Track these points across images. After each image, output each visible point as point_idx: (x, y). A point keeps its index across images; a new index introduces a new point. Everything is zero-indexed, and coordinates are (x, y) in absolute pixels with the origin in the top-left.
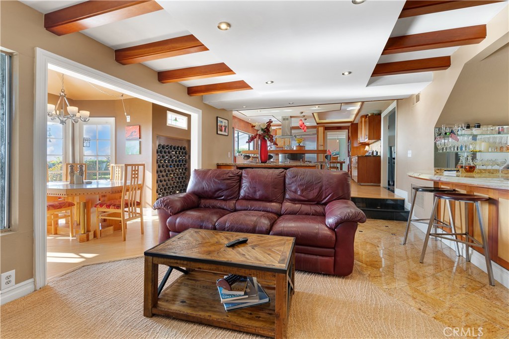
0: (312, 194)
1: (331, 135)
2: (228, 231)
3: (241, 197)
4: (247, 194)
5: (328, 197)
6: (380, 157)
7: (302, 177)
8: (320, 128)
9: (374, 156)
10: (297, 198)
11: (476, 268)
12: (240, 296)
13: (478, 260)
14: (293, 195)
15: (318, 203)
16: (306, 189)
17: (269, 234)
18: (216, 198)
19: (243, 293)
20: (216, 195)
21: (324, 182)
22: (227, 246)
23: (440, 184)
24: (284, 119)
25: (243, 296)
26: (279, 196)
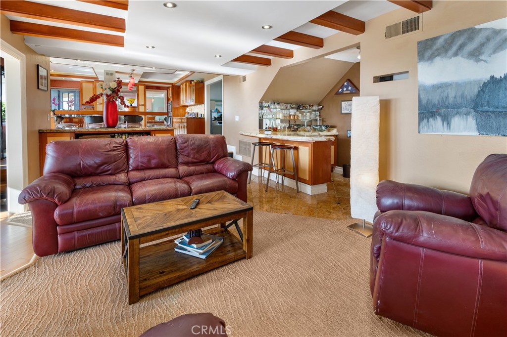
0: (203, 156)
1: (150, 94)
2: (149, 202)
3: (131, 168)
4: (140, 164)
5: (215, 157)
6: (204, 118)
7: (193, 141)
8: (140, 87)
9: (200, 118)
10: (190, 161)
11: (287, 187)
12: (210, 244)
13: (288, 182)
14: (186, 159)
15: (208, 163)
16: (197, 152)
17: (190, 195)
18: (99, 174)
19: (211, 241)
20: (99, 171)
21: (211, 145)
22: (192, 209)
23: (262, 139)
24: (107, 74)
25: (212, 243)
26: (174, 161)
